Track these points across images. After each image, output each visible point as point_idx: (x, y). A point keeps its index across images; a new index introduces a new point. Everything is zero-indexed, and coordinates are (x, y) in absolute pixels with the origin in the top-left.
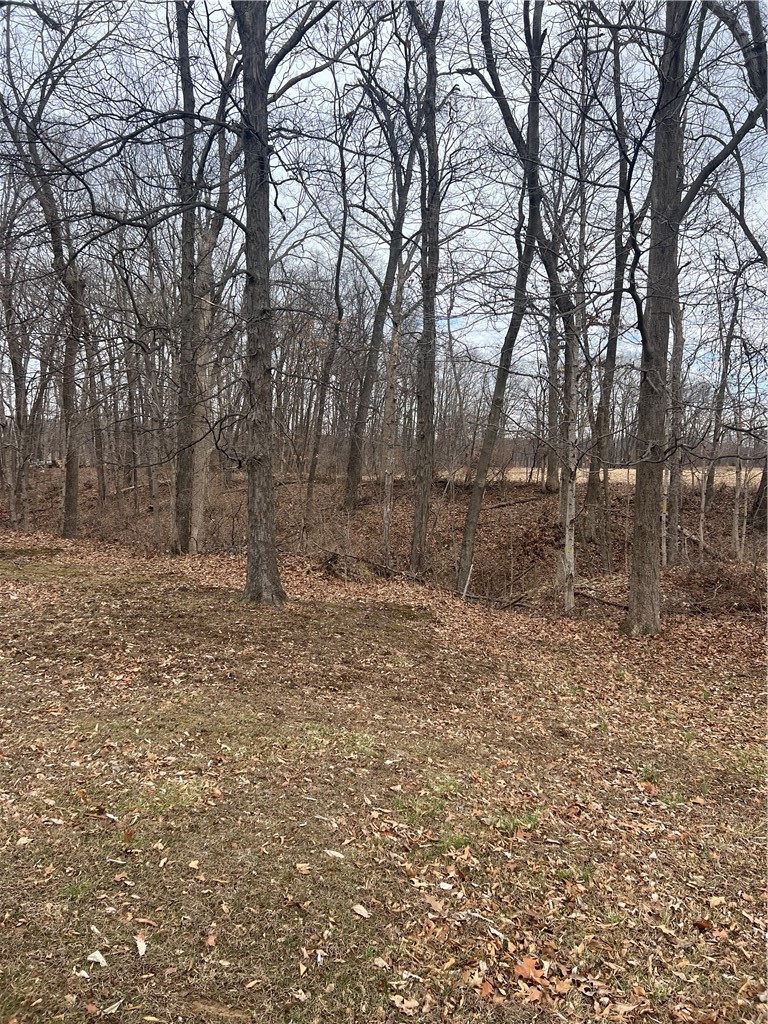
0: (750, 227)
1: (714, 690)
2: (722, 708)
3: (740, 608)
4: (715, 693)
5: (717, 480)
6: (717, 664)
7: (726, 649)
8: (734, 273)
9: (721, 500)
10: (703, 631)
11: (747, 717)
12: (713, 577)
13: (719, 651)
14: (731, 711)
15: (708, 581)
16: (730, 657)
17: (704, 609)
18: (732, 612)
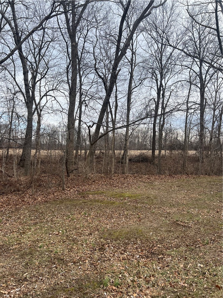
0: (17, 82)
1: (4, 218)
2: (5, 224)
3: (14, 191)
4: (4, 219)
5: (9, 153)
6: (6, 210)
7: (9, 204)
8: (13, 94)
9: (11, 159)
10: (2, 200)
11: (12, 225)
12: (6, 183)
13: (7, 206)
14: (8, 224)
15: (5, 184)
16: (10, 207)
17: (3, 193)
18: (12, 193)
